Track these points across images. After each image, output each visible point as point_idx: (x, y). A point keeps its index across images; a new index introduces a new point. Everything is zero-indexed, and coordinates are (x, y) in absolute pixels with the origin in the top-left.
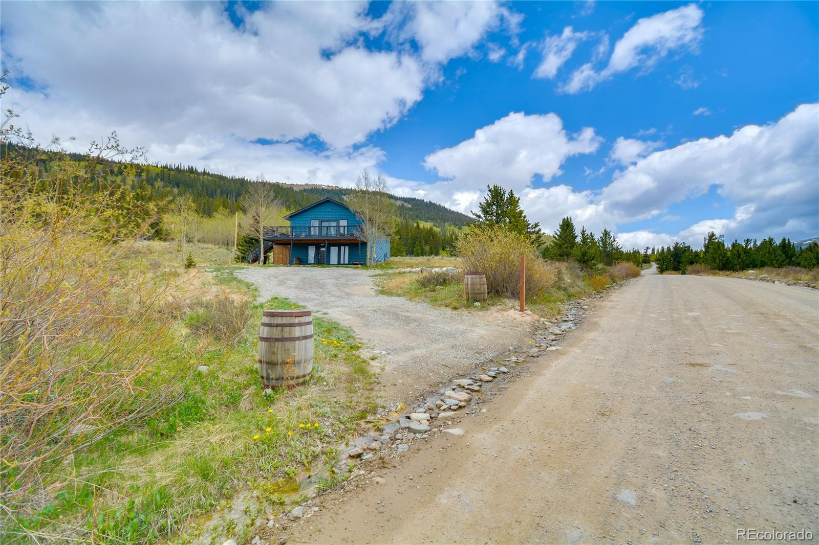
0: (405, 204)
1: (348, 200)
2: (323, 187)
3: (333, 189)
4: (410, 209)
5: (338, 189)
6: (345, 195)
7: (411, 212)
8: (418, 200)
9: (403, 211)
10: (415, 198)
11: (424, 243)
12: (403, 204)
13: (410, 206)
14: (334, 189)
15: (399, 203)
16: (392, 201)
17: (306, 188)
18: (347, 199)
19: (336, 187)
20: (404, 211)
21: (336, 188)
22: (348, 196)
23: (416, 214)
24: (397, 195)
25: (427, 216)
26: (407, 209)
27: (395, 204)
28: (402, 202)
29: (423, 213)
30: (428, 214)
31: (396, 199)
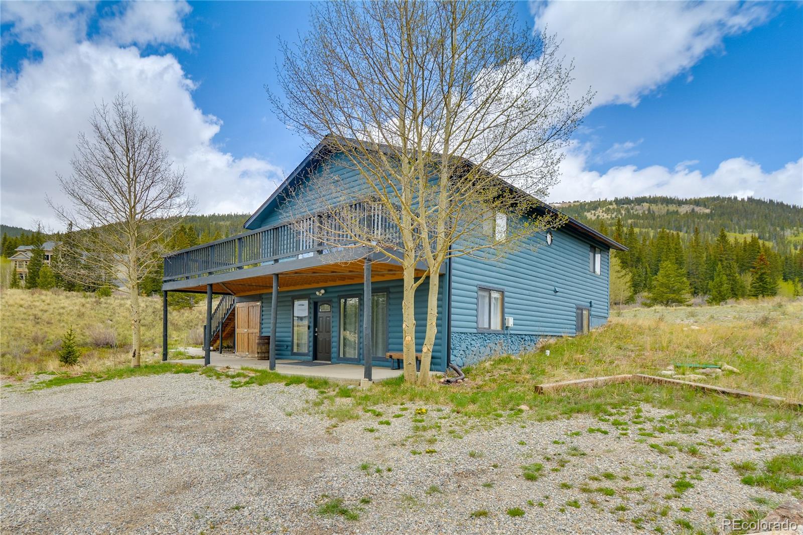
0: (697, 209)
2: (556, 205)
3: (570, 206)
4: (707, 216)
5: (578, 203)
6: (588, 211)
7: (709, 221)
8: (724, 199)
9: (694, 222)
10: (718, 197)
11: (737, 269)
12: (693, 210)
13: (708, 211)
14: (572, 205)
15: (684, 209)
16: (672, 208)
18: (592, 216)
19: (575, 202)
20: (696, 220)
21: (576, 204)
22: (593, 212)
23: (721, 222)
24: (681, 197)
25: (743, 222)
26: (700, 216)
27: (677, 211)
28: (692, 206)
29: (735, 220)
30: (747, 219)
31: (680, 203)
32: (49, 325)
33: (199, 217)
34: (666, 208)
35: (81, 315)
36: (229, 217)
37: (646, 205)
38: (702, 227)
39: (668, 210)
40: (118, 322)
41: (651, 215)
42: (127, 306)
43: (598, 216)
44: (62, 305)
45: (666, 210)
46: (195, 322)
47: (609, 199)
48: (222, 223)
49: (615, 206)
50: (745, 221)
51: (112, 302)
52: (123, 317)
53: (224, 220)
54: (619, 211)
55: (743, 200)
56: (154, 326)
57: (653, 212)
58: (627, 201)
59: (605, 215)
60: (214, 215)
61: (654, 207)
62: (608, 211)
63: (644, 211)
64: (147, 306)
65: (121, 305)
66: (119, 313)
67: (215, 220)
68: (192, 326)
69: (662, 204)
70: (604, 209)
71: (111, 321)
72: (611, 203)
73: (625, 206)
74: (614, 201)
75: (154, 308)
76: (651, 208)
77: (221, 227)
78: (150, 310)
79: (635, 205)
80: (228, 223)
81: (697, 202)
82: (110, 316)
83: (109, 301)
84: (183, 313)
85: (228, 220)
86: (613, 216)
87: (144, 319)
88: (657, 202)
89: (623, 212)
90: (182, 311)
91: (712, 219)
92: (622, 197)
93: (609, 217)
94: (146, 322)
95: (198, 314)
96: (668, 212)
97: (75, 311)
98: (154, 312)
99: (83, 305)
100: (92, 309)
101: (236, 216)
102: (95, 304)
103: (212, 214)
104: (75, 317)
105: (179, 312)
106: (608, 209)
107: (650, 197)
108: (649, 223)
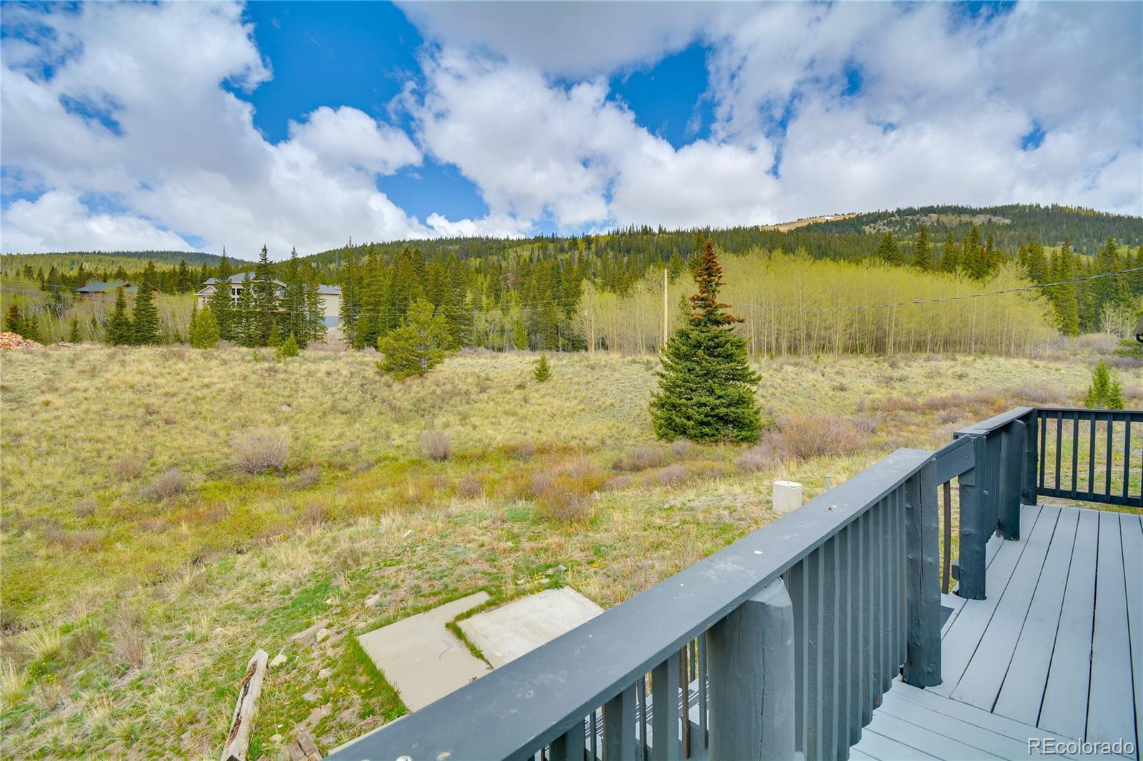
0: (994, 219)
1: (874, 232)
2: (827, 218)
3: (845, 219)
4: (1009, 227)
5: (854, 216)
6: (867, 225)
7: (1012, 232)
12: (990, 221)
13: (1007, 221)
14: (847, 218)
15: (979, 220)
16: (965, 218)
17: (800, 225)
18: (872, 230)
19: (849, 214)
21: (852, 216)
22: (872, 225)
23: (1026, 233)
25: (1053, 233)
26: (1000, 227)
27: (971, 222)
28: (988, 216)
29: (1043, 229)
30: (1056, 230)
31: (974, 212)
32: (167, 427)
33: (425, 242)
34: (958, 219)
35: (236, 399)
36: (458, 241)
37: (934, 216)
38: (1006, 240)
39: (960, 221)
40: (300, 410)
41: (941, 227)
42: (319, 375)
43: (879, 230)
44: (207, 381)
45: (958, 222)
46: (429, 402)
47: (890, 211)
48: (450, 247)
49: (897, 218)
50: (1054, 232)
51: (295, 370)
52: (311, 397)
53: (452, 244)
54: (903, 224)
55: (1047, 208)
56: (361, 414)
57: (943, 223)
58: (911, 212)
59: (887, 228)
60: (441, 239)
61: (944, 218)
62: (889, 224)
63: (932, 223)
64: (352, 374)
65: (310, 374)
66: (304, 391)
67: (443, 244)
68: (424, 410)
69: (953, 214)
70: (885, 221)
71: (289, 405)
72: (892, 215)
73: (910, 217)
74: (896, 212)
75: (364, 377)
76: (941, 219)
77: (449, 251)
78: (356, 382)
79: (921, 216)
80: (457, 247)
81: (995, 211)
82: (289, 397)
83: (290, 367)
84: (410, 386)
85: (456, 244)
86: (897, 229)
87: (346, 399)
88: (947, 211)
89: (908, 225)
90: (408, 381)
91: (1015, 231)
92: (905, 208)
93: (892, 230)
94: (349, 405)
95: (434, 387)
96: (960, 223)
97: (228, 392)
98: (362, 385)
99: (245, 378)
100: (258, 386)
101: (466, 239)
102: (267, 374)
103: (439, 237)
104: (224, 404)
105: (403, 383)
106: (890, 222)
107: (938, 206)
108: (942, 237)
